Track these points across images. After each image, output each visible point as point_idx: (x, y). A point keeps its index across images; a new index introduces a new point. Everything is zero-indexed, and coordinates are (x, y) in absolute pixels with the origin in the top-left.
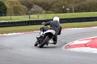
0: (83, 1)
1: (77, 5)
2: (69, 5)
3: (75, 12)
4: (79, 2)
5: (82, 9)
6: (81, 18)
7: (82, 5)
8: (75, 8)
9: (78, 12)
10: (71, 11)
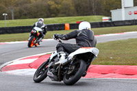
0: (26, 3)
1: (18, 9)
2: (6, 8)
3: (15, 18)
4: (21, 4)
5: (25, 15)
6: (23, 28)
7: (26, 8)
8: (15, 13)
9: (19, 18)
10: (9, 18)
